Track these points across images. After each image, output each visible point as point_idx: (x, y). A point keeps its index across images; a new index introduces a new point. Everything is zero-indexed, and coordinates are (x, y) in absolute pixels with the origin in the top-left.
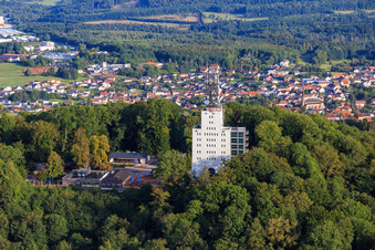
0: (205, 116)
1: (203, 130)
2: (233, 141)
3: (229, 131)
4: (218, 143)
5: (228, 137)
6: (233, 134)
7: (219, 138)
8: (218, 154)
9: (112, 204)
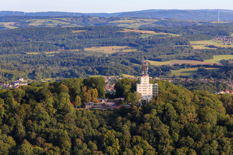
0: (143, 79)
1: (142, 84)
2: (153, 89)
3: (152, 85)
4: (148, 90)
5: (152, 87)
6: (153, 86)
7: (148, 88)
8: (148, 94)
9: (111, 115)
